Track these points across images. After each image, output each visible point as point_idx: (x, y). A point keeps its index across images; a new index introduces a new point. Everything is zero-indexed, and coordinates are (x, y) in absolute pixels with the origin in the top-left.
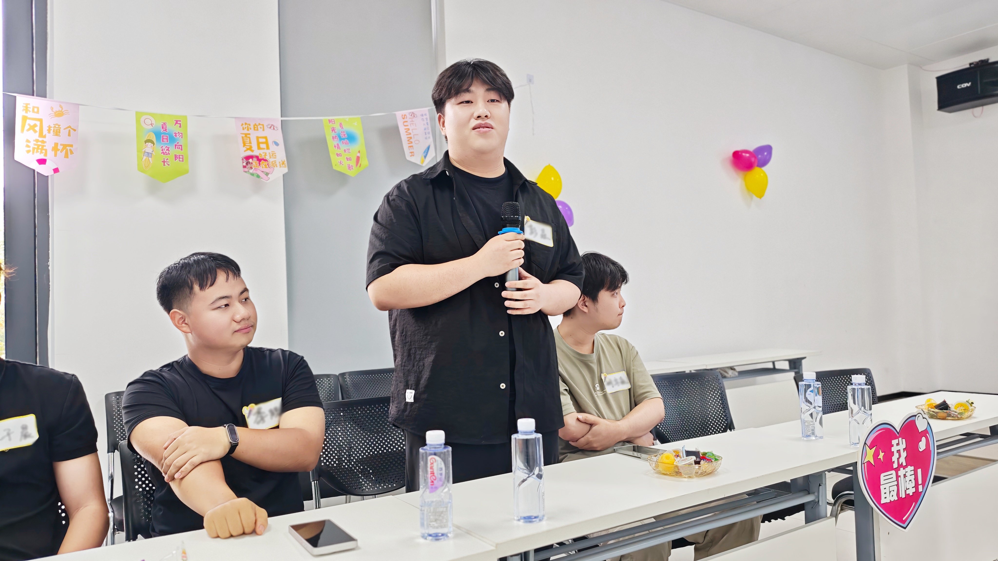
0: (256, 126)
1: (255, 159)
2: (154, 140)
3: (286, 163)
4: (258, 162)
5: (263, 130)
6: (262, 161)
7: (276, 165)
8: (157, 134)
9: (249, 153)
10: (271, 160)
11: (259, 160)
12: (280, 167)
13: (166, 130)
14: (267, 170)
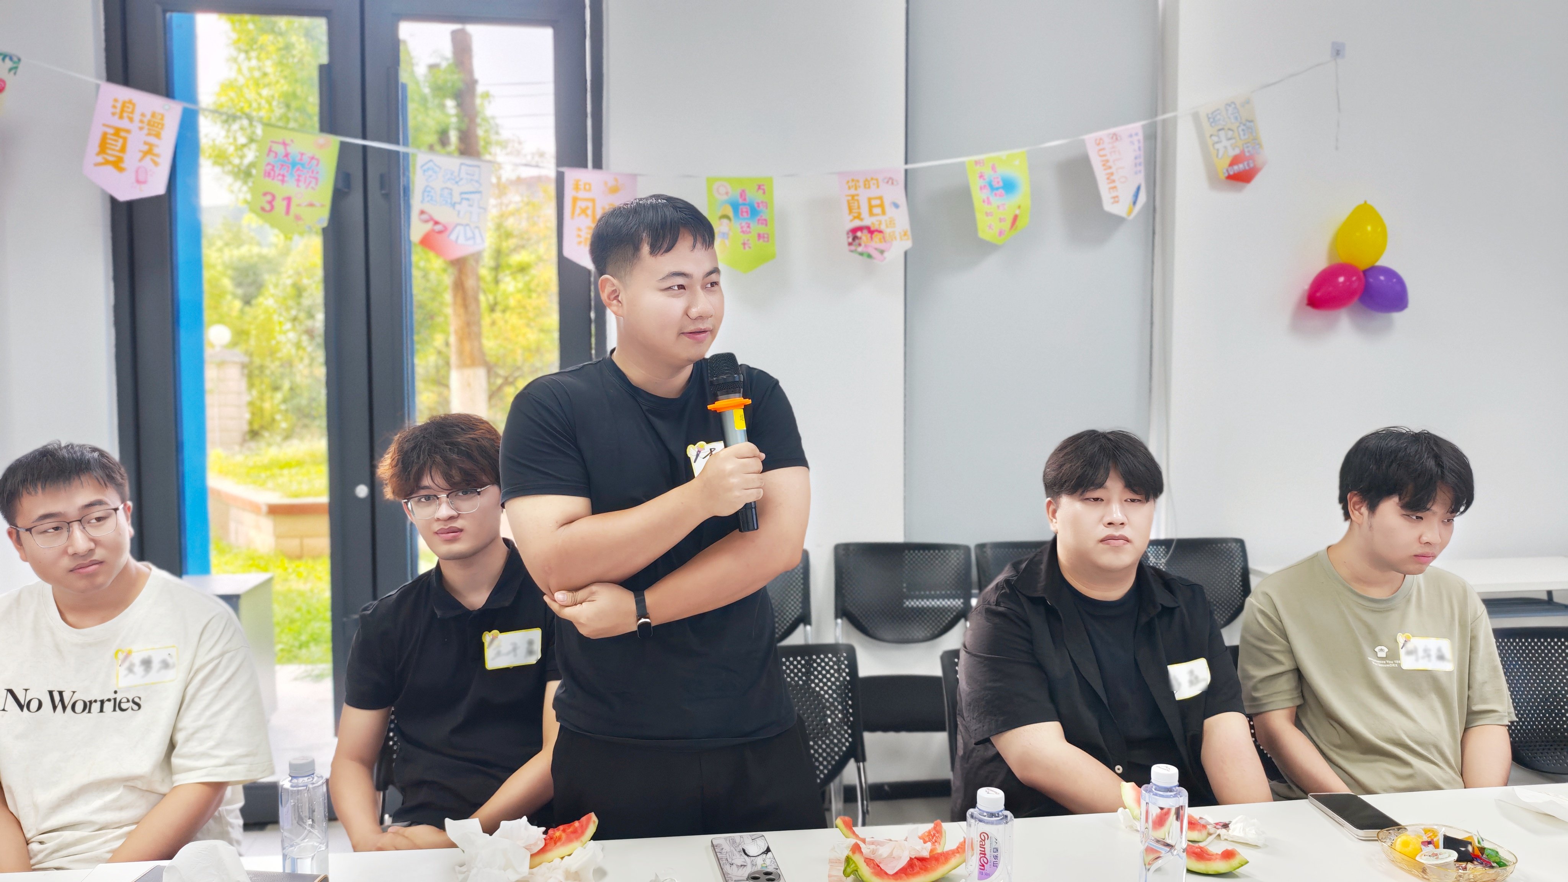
0: (867, 183)
1: (865, 231)
2: (731, 214)
3: (909, 233)
4: (869, 235)
5: (878, 186)
6: (876, 234)
7: (895, 238)
8: (735, 206)
9: (857, 223)
10: (887, 231)
11: (871, 231)
12: (901, 239)
13: (745, 200)
14: (882, 246)
